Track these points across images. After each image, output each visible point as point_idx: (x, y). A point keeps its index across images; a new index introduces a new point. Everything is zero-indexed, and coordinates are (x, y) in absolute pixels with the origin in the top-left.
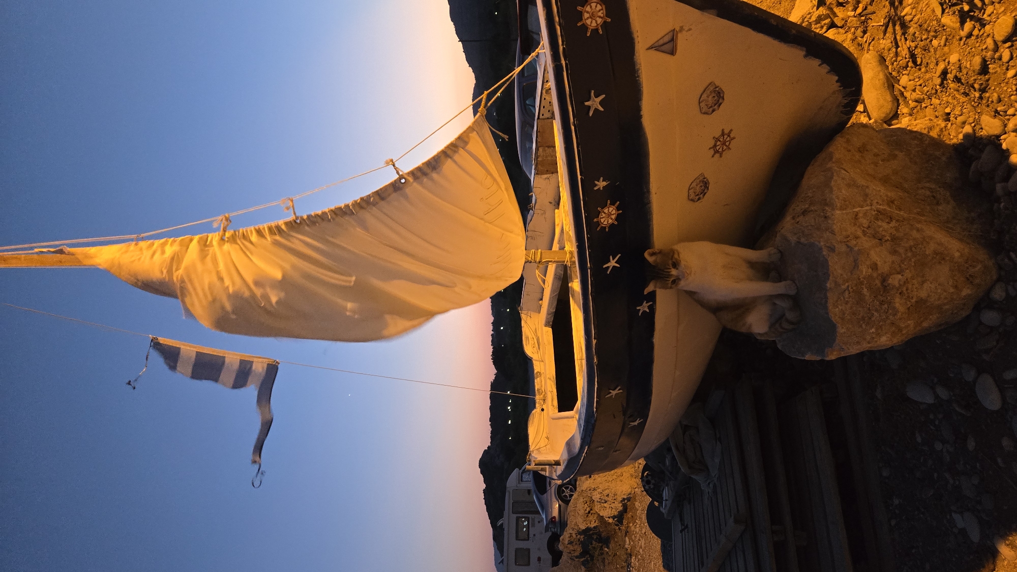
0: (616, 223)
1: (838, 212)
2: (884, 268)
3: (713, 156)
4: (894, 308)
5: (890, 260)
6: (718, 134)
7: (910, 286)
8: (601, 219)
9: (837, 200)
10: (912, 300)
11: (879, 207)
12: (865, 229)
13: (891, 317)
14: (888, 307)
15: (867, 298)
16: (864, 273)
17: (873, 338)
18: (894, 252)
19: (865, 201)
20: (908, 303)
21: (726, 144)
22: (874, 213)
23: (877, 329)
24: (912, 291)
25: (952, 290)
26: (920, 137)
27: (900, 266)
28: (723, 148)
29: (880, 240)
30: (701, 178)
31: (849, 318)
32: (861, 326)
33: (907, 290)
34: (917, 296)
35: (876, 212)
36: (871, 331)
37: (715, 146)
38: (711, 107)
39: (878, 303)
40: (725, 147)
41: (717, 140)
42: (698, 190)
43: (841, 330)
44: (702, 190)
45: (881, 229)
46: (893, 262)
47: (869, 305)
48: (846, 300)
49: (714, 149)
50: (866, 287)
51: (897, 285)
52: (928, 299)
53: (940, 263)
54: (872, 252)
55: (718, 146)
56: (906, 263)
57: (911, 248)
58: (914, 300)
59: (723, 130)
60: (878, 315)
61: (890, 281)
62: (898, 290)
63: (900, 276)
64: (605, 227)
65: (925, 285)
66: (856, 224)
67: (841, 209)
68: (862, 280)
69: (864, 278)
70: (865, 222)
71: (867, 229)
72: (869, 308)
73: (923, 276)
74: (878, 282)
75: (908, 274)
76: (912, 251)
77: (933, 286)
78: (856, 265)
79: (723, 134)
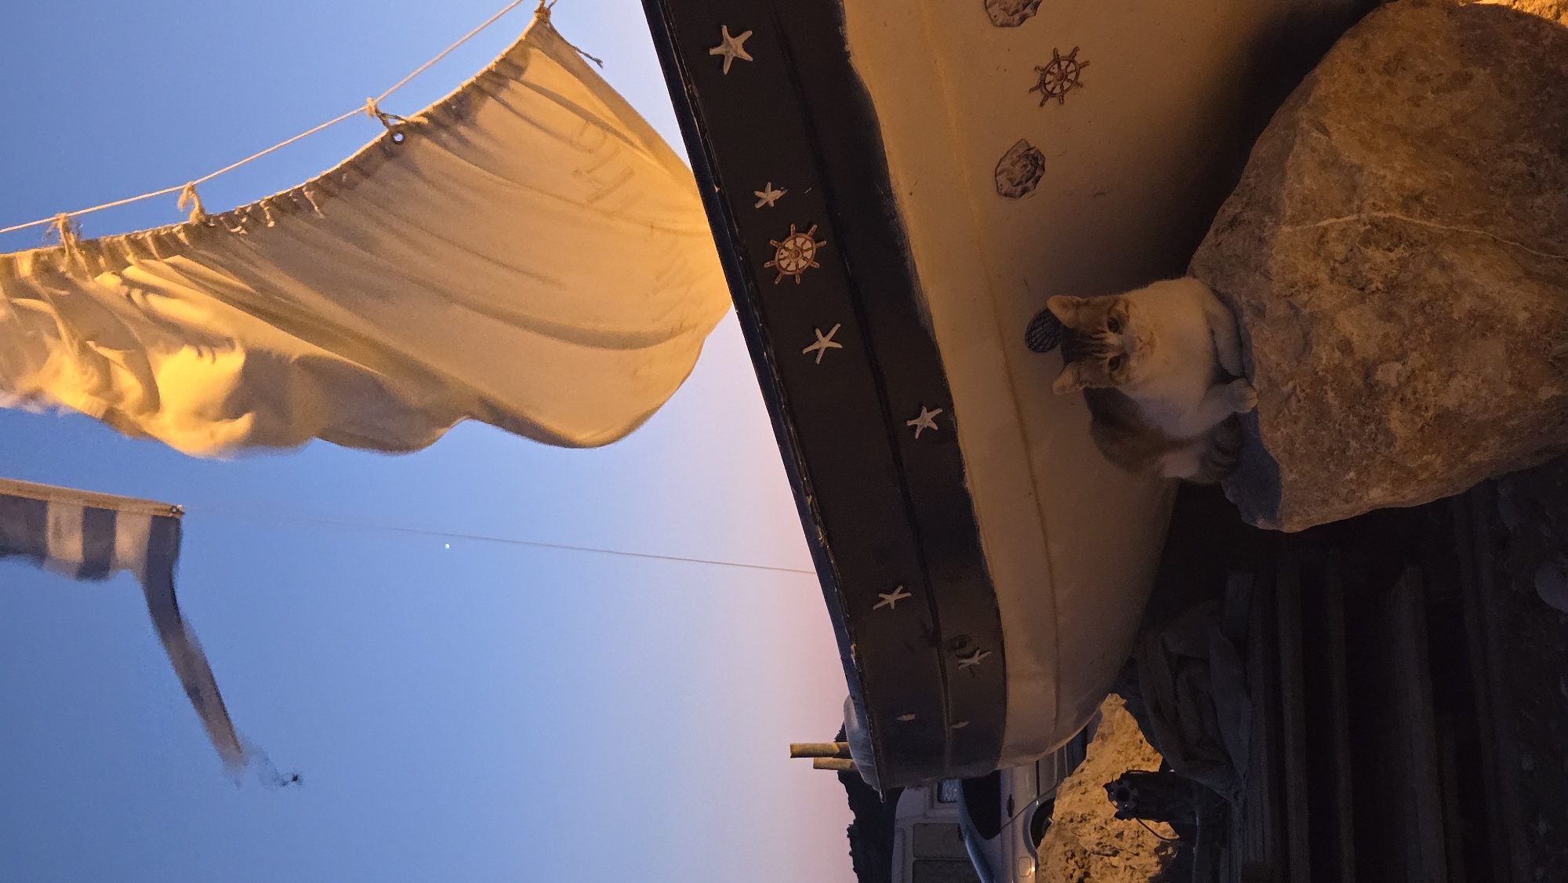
0: (817, 265)
1: (1286, 229)
2: (1367, 349)
3: (1042, 105)
4: (1388, 430)
5: (1381, 333)
6: (1045, 61)
7: (1420, 385)
8: (781, 262)
9: (1287, 202)
10: (1426, 415)
11: (1375, 214)
12: (1337, 265)
13: (1383, 449)
14: (1377, 429)
15: (1334, 411)
16: (1324, 361)
17: (1353, 491)
18: (1388, 316)
19: (1350, 201)
20: (1417, 420)
21: (1069, 77)
22: (1362, 229)
23: (1359, 474)
24: (1425, 395)
25: (1510, 391)
26: (1534, 30)
27: (1401, 345)
28: (1062, 87)
29: (1362, 289)
30: (1021, 151)
31: (1304, 451)
32: (1327, 468)
33: (1414, 393)
34: (1435, 405)
35: (1369, 227)
36: (1348, 477)
37: (1043, 83)
38: (1016, 12)
39: (1356, 421)
40: (1066, 85)
41: (1046, 71)
42: (1018, 172)
43: (1288, 476)
44: (1028, 172)
45: (1367, 266)
46: (1386, 336)
47: (1340, 425)
48: (1294, 414)
49: (1042, 91)
50: (1333, 389)
51: (1394, 384)
52: (1462, 410)
53: (1484, 335)
54: (1341, 317)
55: (1049, 83)
56: (1411, 337)
57: (1422, 305)
58: (1430, 413)
59: (1055, 51)
60: (1358, 446)
61: (1379, 375)
62: (1396, 394)
63: (1398, 366)
64: (794, 276)
65: (1454, 384)
66: (1319, 255)
67: (1294, 221)
68: (1320, 373)
69: (1326, 371)
70: (1339, 250)
71: (1342, 263)
72: (1340, 431)
73: (1450, 364)
74: (1357, 379)
75: (1415, 360)
76: (1425, 312)
77: (1470, 384)
78: (1307, 344)
79: (1057, 60)
